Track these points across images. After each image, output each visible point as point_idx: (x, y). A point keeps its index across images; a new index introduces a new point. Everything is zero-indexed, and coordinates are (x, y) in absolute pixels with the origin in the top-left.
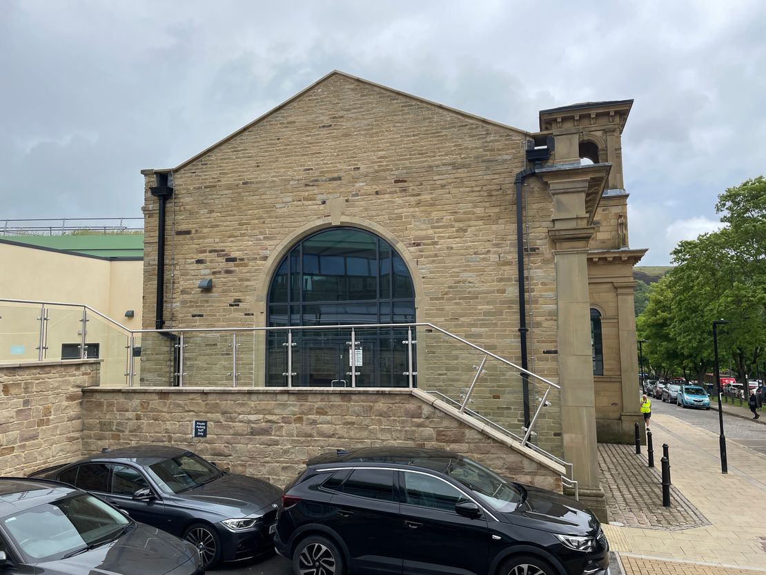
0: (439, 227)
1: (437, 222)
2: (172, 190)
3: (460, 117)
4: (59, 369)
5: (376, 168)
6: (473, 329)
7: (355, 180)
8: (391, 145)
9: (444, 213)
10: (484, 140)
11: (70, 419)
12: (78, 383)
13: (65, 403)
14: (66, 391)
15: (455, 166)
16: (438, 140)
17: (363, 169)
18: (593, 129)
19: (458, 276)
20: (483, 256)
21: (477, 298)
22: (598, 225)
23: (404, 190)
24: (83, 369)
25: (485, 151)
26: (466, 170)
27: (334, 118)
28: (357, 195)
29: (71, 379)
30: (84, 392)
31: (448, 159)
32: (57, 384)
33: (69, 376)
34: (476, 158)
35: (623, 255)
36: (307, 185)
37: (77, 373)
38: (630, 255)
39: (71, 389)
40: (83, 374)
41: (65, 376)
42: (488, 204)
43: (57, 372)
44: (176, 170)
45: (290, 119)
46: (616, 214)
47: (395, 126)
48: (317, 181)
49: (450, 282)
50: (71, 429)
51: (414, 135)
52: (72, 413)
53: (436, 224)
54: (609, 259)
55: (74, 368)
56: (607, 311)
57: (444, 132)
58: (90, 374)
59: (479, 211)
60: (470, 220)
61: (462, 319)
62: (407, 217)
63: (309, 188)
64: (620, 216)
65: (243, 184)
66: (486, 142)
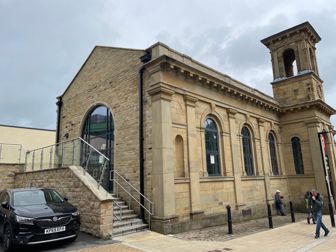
0: (120, 99)
1: (120, 97)
2: (62, 102)
3: (126, 51)
4: (4, 165)
5: (105, 79)
6: (129, 142)
7: (100, 86)
8: (109, 69)
9: (121, 93)
10: (132, 58)
11: (9, 183)
12: (13, 171)
13: (7, 177)
14: (7, 173)
15: (125, 72)
16: (120, 63)
17: (102, 81)
18: (290, 42)
19: (125, 119)
20: (132, 108)
21: (130, 127)
22: (297, 92)
23: (112, 86)
24: (16, 166)
25: (133, 62)
26: (127, 72)
27: (96, 64)
28: (100, 92)
29: (10, 169)
30: (16, 174)
31: (123, 69)
32: (3, 171)
33: (9, 168)
34: (130, 66)
35: (306, 105)
36: (89, 92)
37: (13, 167)
38: (310, 104)
39: (10, 173)
40: (16, 168)
41: (7, 168)
42: (133, 85)
43: (3, 167)
44: (63, 95)
45: (87, 68)
46: (306, 84)
47: (110, 61)
48: (91, 89)
49: (123, 122)
50: (10, 187)
51: (114, 63)
52: (10, 181)
53: (120, 98)
54: (299, 109)
55: (12, 166)
56: (303, 138)
57: (122, 59)
58: (19, 168)
59: (131, 89)
60: (129, 93)
61: (126, 138)
62: (112, 97)
63: (90, 92)
64: (309, 84)
65: (76, 96)
66: (133, 58)
